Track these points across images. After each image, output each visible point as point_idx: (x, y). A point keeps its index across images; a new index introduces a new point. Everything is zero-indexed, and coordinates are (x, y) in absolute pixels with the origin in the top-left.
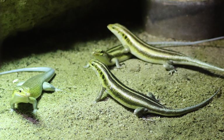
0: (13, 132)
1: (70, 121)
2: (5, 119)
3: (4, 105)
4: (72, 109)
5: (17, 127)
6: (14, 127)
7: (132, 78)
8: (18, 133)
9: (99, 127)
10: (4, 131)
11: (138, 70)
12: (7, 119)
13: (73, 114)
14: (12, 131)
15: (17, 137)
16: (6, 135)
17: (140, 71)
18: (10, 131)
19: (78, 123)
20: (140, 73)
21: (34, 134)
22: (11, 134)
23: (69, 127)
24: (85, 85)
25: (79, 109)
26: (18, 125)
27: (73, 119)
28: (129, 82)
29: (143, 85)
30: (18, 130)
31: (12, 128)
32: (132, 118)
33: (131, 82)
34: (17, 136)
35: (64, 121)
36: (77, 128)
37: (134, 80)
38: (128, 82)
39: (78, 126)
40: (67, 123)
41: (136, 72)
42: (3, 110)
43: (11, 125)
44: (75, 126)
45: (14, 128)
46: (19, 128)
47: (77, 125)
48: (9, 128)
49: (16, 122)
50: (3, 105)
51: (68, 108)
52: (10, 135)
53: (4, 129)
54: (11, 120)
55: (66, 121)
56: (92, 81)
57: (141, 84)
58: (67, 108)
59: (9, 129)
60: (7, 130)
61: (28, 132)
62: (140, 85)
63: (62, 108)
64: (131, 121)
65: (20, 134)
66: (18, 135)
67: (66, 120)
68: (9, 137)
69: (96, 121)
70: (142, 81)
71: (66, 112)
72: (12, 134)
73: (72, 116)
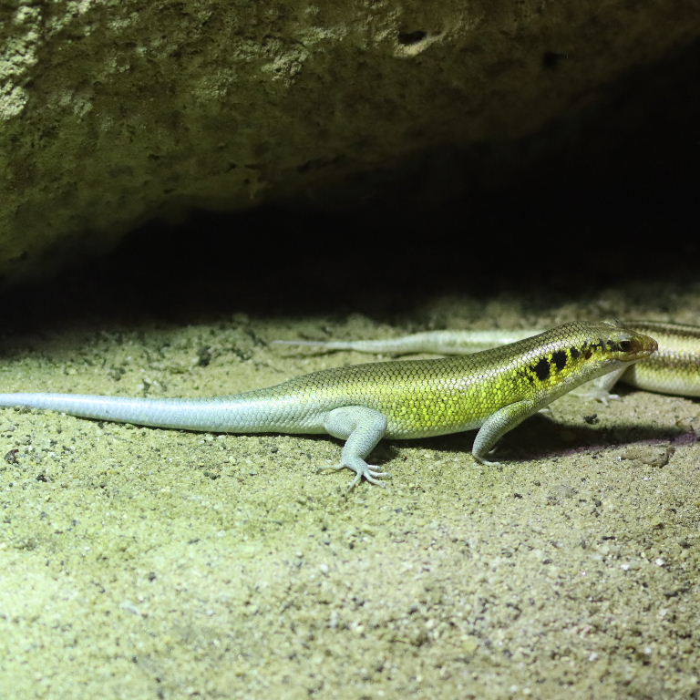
0: (46, 640)
1: (303, 632)
2: (30, 575)
3: (43, 515)
4: (325, 584)
5: (70, 621)
6: (58, 616)
7: (623, 491)
8: (69, 649)
9: (419, 678)
10: (11, 626)
11: (660, 461)
12: (40, 576)
13: (326, 603)
14: (42, 634)
15: (57, 664)
16: (13, 649)
17: (667, 463)
18: (37, 634)
19: (336, 649)
20: (664, 474)
21: (134, 660)
22: (38, 643)
23: (291, 658)
24: (411, 485)
25: (357, 587)
26: (76, 613)
27: (319, 623)
28: (604, 503)
29: (661, 526)
30: (70, 635)
31: (49, 619)
32: (572, 664)
33: (611, 507)
34: (60, 661)
35: (276, 627)
36: (325, 669)
37: (627, 501)
38: (599, 504)
39: (330, 659)
40: (289, 639)
41: (647, 468)
42: (32, 535)
43: (48, 608)
44: (318, 658)
45: (55, 624)
46: (77, 627)
47: (328, 653)
48: (34, 619)
49: (71, 598)
50: (37, 513)
51: (309, 574)
52: (33, 652)
53: (10, 619)
54: (55, 586)
55: (283, 630)
56: (446, 473)
57: (656, 521)
58: (304, 571)
59: (35, 624)
60: (23, 623)
61: (112, 650)
62: (647, 524)
63: (283, 571)
64: (566, 673)
65: (78, 651)
66: (66, 657)
67: (288, 625)
68: (24, 658)
69: (414, 649)
70: (663, 511)
71: (294, 588)
72: (42, 647)
73: (315, 613)
